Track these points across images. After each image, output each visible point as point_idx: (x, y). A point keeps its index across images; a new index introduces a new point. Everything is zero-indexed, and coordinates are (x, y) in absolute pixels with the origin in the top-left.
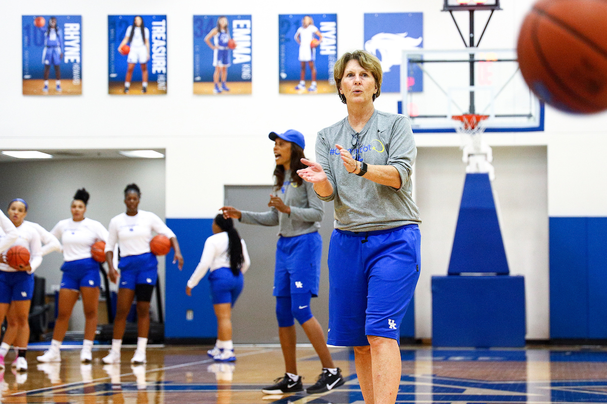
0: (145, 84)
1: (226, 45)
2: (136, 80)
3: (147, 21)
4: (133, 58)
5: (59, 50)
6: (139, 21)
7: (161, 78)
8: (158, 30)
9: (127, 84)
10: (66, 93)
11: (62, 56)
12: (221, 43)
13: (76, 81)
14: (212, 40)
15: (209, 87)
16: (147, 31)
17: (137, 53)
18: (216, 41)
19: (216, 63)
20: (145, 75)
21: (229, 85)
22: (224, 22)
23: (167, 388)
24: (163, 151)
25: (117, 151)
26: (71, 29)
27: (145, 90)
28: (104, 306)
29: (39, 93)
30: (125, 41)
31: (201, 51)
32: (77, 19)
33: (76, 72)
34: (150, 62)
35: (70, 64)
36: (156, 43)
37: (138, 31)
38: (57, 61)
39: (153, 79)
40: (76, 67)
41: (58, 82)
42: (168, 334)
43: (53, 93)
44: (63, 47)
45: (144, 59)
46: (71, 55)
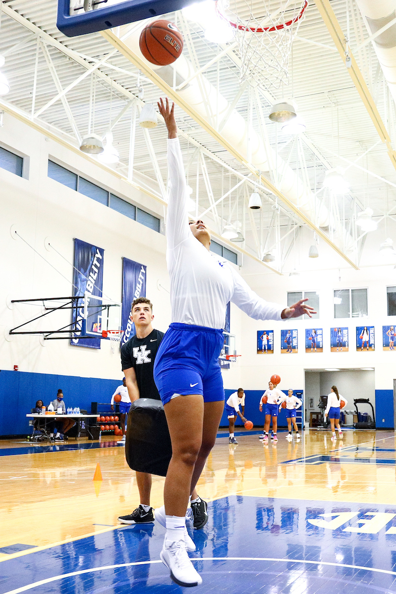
0: (368, 348)
1: (393, 335)
2: (365, 346)
3: (368, 329)
4: (364, 340)
5: (341, 338)
6: (365, 328)
7: (373, 346)
8: (372, 331)
9: (362, 348)
10: (343, 351)
11: (342, 340)
12: (391, 335)
13: (347, 347)
14: (389, 333)
15: (388, 348)
16: (368, 331)
17: (365, 338)
18: (390, 334)
19: (390, 341)
20: (368, 345)
21: (394, 347)
22: (392, 328)
23: (377, 450)
24: (374, 368)
25: (360, 369)
26: (345, 332)
27: (368, 349)
28: (357, 417)
29: (336, 351)
30: (362, 334)
31: (385, 337)
32: (347, 328)
33: (347, 345)
34: (369, 340)
35: (345, 342)
36: (371, 335)
37: (365, 331)
38: (341, 341)
39: (370, 346)
40: (347, 343)
41: (341, 348)
42: (376, 427)
43: (340, 351)
44: (342, 337)
45: (367, 340)
46: (345, 339)
